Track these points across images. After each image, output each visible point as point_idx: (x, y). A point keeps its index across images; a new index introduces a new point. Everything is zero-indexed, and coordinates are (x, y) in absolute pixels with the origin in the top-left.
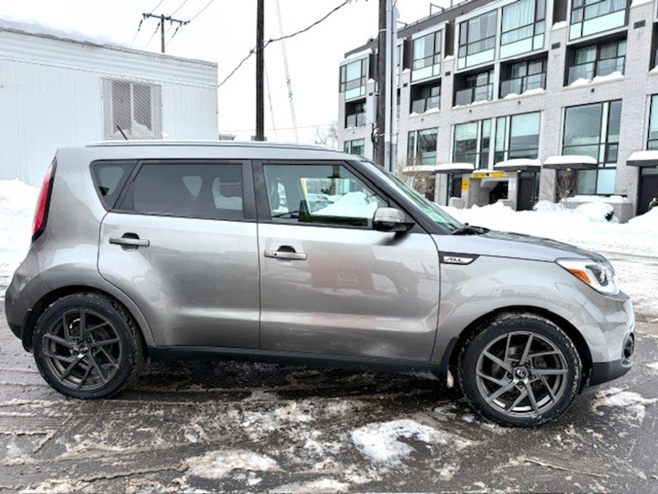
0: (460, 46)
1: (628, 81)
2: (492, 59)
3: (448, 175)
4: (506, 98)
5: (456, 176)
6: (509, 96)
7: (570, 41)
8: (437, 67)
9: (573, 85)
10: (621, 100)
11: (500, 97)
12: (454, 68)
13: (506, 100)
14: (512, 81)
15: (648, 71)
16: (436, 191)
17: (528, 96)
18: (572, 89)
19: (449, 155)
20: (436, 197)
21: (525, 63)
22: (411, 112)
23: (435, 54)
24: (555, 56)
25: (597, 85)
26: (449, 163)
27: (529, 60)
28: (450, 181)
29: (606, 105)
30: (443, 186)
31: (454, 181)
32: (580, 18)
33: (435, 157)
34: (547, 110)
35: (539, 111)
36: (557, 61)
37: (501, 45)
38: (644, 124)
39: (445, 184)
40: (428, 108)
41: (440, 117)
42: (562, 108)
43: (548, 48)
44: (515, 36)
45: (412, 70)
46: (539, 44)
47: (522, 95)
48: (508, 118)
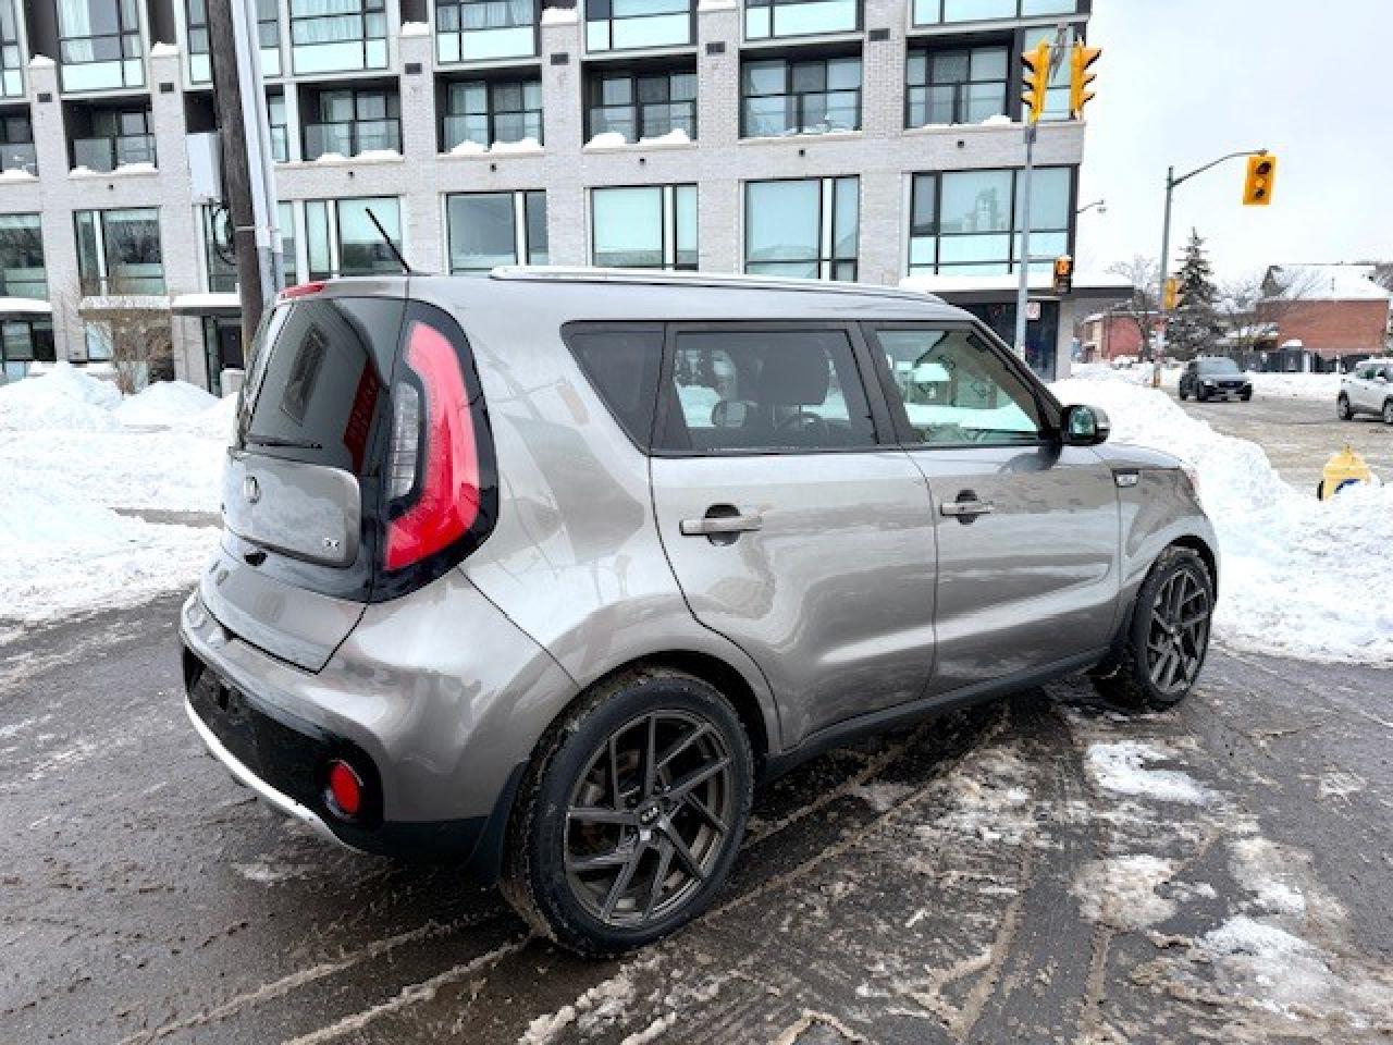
0: (190, 27)
1: (552, 158)
2: (277, 72)
3: (204, 319)
4: (321, 160)
5: (223, 322)
6: (325, 158)
7: (439, 63)
8: (133, 67)
9: (457, 151)
10: (544, 190)
11: (305, 158)
12: (181, 74)
13: (320, 166)
14: (323, 127)
15: (580, 144)
16: (178, 354)
17: (369, 164)
18: (454, 160)
19: (199, 275)
20: (179, 367)
21: (349, 93)
22: (73, 166)
23: (123, 33)
24: (415, 89)
25: (501, 157)
26: (200, 291)
27: (358, 88)
28: (211, 332)
29: (519, 197)
30: (193, 342)
31: (220, 333)
32: (454, 25)
33: (161, 277)
34: (412, 195)
35: (395, 197)
36: (418, 100)
37: (293, 44)
38: (585, 236)
39: (200, 339)
40: (121, 161)
41: (160, 185)
42: (440, 193)
43: (396, 69)
44: (323, 29)
45: (60, 63)
46: (379, 60)
47: (353, 160)
48: (331, 204)
